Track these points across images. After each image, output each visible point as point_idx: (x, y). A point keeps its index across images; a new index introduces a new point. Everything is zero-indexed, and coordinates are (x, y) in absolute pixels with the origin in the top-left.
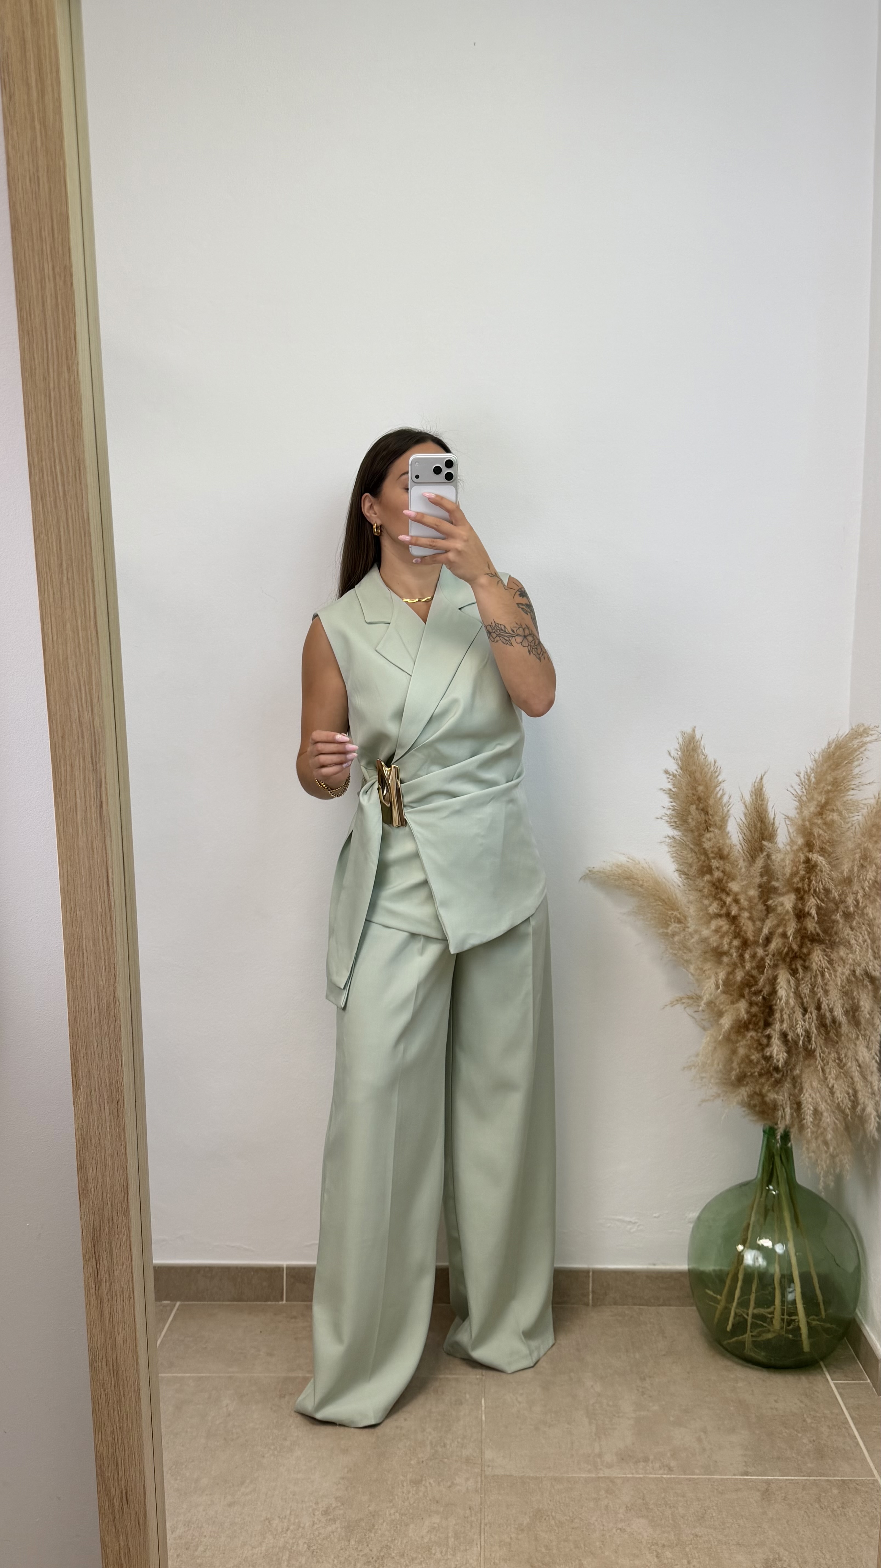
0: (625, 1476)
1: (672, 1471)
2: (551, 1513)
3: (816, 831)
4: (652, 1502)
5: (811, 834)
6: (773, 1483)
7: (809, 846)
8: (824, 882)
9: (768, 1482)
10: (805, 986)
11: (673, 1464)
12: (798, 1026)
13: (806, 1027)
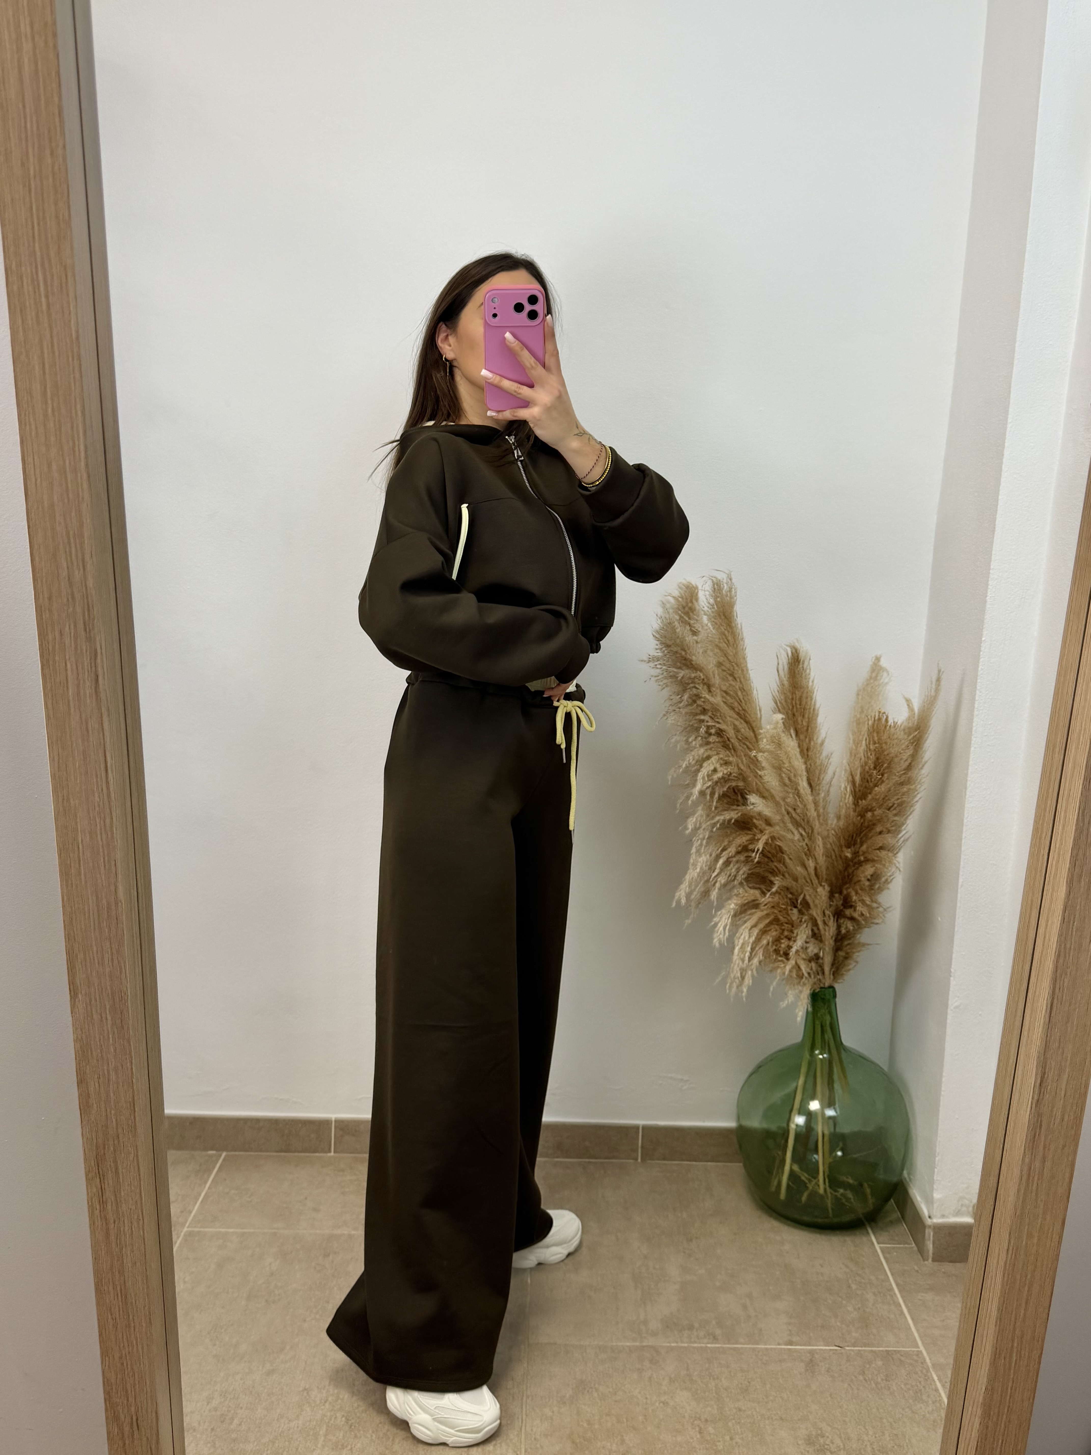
0: (668, 1344)
1: (717, 1339)
2: (595, 1385)
4: (696, 1373)
6: (817, 1353)
9: (812, 1353)
11: (718, 1332)
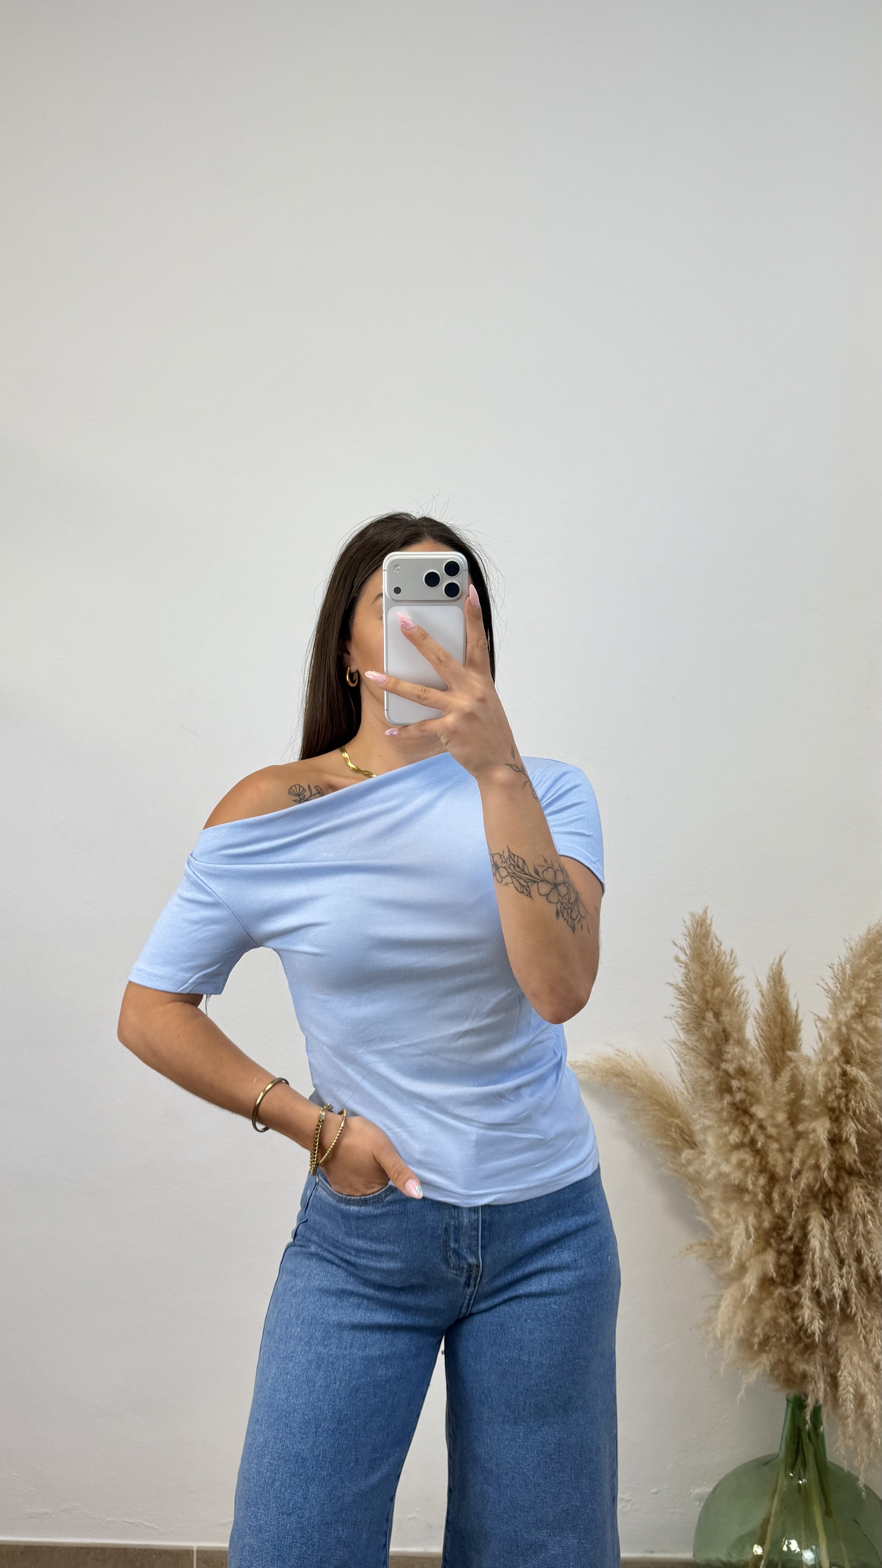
3: (855, 1038)
5: (848, 1040)
7: (846, 1056)
8: (866, 1103)
10: (843, 1233)
12: (834, 1284)
13: (844, 1285)
